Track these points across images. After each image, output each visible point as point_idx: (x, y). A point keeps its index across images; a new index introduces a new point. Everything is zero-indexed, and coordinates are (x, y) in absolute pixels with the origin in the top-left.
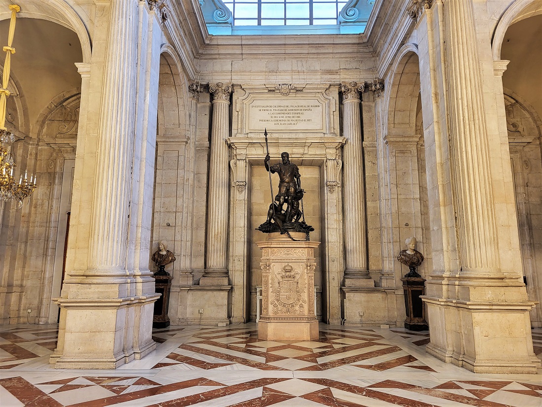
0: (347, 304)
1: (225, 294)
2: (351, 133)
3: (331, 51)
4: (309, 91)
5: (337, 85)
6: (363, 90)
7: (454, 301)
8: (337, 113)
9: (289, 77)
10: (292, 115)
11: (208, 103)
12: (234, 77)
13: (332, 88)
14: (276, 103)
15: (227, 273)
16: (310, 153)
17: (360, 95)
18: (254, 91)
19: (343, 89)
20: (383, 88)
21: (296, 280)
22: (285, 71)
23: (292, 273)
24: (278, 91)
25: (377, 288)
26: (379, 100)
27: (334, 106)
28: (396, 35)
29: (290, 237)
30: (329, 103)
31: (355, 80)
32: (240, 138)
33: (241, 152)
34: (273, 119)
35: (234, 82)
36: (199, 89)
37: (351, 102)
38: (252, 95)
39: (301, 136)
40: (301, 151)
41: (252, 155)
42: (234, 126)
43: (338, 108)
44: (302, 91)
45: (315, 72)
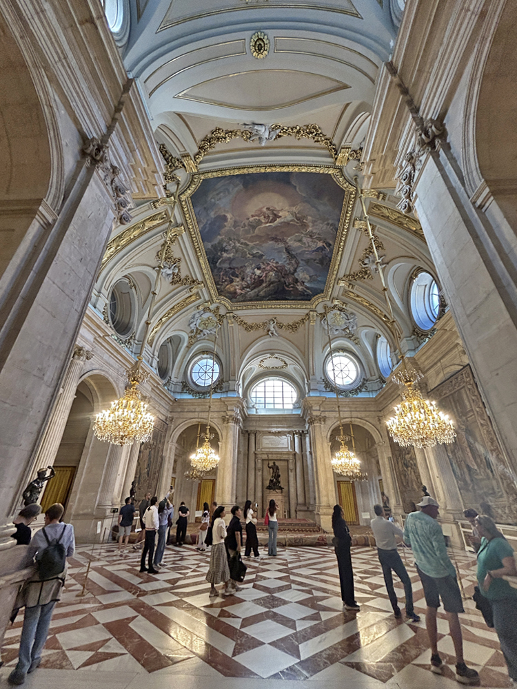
2: (297, 449)
3: (290, 420)
5: (292, 431)
9: (276, 428)
11: (247, 437)
14: (272, 438)
17: (300, 435)
19: (294, 433)
22: (274, 426)
24: (272, 433)
29: (276, 491)
30: (290, 437)
31: (298, 429)
32: (259, 451)
33: (259, 456)
35: (257, 430)
36: (245, 432)
37: (297, 437)
38: (263, 434)
39: (280, 450)
40: (280, 456)
41: (263, 457)
42: (257, 446)
44: (280, 433)
45: (284, 427)
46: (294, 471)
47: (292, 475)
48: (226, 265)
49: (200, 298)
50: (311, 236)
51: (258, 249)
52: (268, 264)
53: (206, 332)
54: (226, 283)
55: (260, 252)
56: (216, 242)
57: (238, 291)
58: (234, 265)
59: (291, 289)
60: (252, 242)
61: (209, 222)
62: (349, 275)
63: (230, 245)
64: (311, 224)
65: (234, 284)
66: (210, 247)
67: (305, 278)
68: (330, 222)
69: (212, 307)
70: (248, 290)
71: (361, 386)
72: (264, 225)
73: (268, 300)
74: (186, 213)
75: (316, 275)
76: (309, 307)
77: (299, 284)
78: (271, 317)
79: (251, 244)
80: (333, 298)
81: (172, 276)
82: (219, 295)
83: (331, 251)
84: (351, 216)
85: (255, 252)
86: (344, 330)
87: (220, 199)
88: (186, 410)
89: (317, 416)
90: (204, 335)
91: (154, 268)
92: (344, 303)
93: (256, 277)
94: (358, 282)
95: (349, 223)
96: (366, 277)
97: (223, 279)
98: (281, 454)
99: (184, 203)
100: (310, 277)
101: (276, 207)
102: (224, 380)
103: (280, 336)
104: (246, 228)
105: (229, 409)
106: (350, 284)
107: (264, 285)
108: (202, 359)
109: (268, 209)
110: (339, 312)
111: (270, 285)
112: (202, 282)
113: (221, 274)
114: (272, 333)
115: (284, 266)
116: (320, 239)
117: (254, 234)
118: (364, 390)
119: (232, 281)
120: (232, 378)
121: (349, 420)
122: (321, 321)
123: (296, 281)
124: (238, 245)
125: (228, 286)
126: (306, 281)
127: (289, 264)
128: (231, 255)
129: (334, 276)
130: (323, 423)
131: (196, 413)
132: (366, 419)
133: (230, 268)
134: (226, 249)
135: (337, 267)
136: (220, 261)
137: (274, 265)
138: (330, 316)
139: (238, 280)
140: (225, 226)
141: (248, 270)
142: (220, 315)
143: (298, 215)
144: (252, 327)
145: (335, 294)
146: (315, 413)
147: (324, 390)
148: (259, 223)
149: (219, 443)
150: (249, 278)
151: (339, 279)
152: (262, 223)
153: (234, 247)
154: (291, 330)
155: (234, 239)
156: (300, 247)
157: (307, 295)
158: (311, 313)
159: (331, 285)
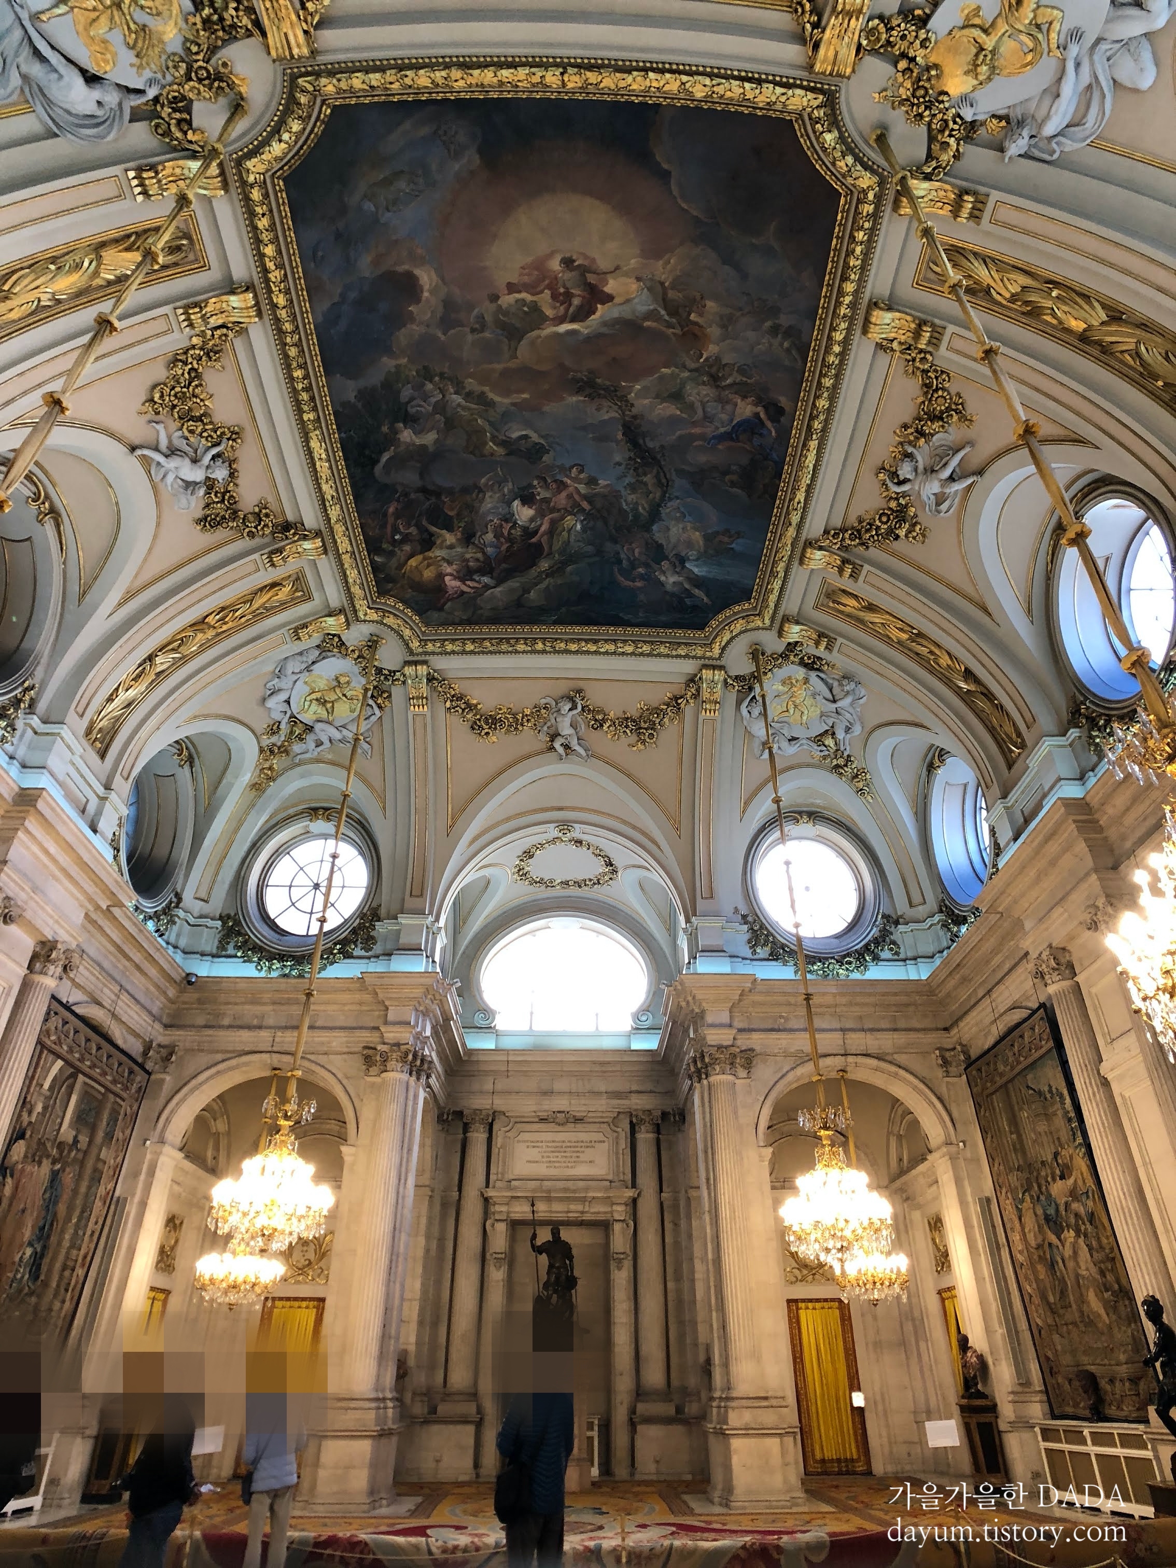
1: (471, 1429)
2: (646, 1181)
3: (619, 1069)
4: (591, 1120)
5: (627, 1113)
6: (660, 1121)
8: (628, 1152)
9: (566, 1102)
10: (569, 1155)
11: (460, 1137)
12: (496, 1102)
13: (621, 1116)
14: (549, 1136)
15: (475, 1395)
17: (658, 1130)
18: (522, 1121)
19: (634, 1120)
22: (561, 1094)
24: (551, 1121)
25: (678, 1419)
27: (624, 1144)
30: (617, 1138)
31: (649, 1107)
32: (500, 1190)
33: (500, 1209)
34: (546, 1160)
35: (496, 1108)
36: (450, 1118)
37: (645, 1137)
38: (518, 1125)
39: (580, 1185)
40: (580, 1208)
41: (514, 1213)
42: (493, 1170)
43: (629, 1144)
44: (582, 1120)
45: (599, 1093)
46: (628, 1264)
47: (621, 1278)
48: (409, 478)
49: (308, 597)
50: (715, 380)
51: (528, 424)
52: (562, 486)
53: (324, 732)
54: (407, 548)
55: (535, 438)
56: (374, 378)
57: (451, 583)
58: (440, 480)
59: (639, 584)
60: (506, 393)
61: (353, 295)
62: (843, 530)
63: (425, 398)
64: (714, 331)
65: (437, 553)
66: (351, 396)
67: (690, 544)
68: (784, 320)
69: (355, 636)
70: (486, 580)
71: (877, 941)
72: (549, 330)
73: (555, 623)
74: (265, 236)
75: (727, 532)
76: (699, 652)
77: (665, 564)
78: (563, 688)
79: (502, 401)
80: (786, 619)
81: (202, 492)
82: (382, 592)
83: (784, 436)
84: (856, 293)
85: (515, 435)
86: (818, 740)
87: (395, 202)
88: (226, 1022)
89: (720, 1047)
90: (319, 744)
91: (133, 449)
92: (821, 635)
93: (517, 532)
94: (874, 553)
95: (851, 320)
96: (902, 533)
97: (396, 530)
98: (583, 1200)
99: (256, 194)
100: (708, 538)
101: (595, 254)
102: (383, 912)
103: (592, 754)
104: (487, 334)
105: (391, 1017)
106: (845, 561)
107: (544, 565)
108: (307, 836)
109: (568, 262)
110: (801, 672)
111: (564, 564)
112: (318, 534)
113: (391, 510)
114: (567, 747)
115: (617, 495)
116: (743, 390)
117: (513, 364)
118: (886, 954)
119: (427, 543)
120: (410, 903)
121: (838, 1062)
122: (739, 703)
123: (657, 553)
124: (458, 399)
125: (413, 562)
126: (693, 554)
127: (633, 488)
128: (429, 438)
129: (791, 532)
130: (742, 1073)
131: (265, 1034)
132: (901, 1058)
133: (423, 490)
134: (412, 410)
135: (801, 496)
136: (385, 457)
137: (582, 488)
138: (772, 685)
139: (449, 538)
140: (411, 318)
141: (489, 503)
142: (379, 671)
143: (671, 294)
144: (493, 722)
145: (791, 605)
146: (714, 1037)
147: (748, 953)
148: (535, 317)
149: (344, 1149)
150: (489, 537)
151: (809, 544)
152: (543, 318)
153: (441, 408)
154: (633, 738)
155: (442, 375)
156: (673, 421)
157: (695, 608)
158: (707, 674)
159: (781, 567)
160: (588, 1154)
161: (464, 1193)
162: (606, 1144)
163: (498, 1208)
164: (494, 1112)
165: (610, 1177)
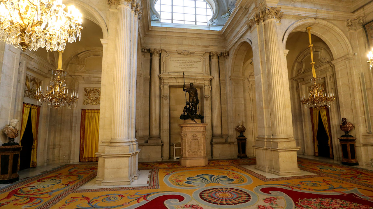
0: (214, 149)
1: (160, 147)
2: (215, 74)
3: (206, 37)
4: (196, 54)
5: (208, 52)
6: (220, 55)
7: (271, 148)
8: (209, 65)
9: (187, 48)
10: (188, 65)
11: (149, 58)
12: (162, 46)
13: (206, 54)
14: (182, 59)
15: (160, 137)
16: (197, 82)
18: (171, 53)
19: (211, 54)
20: (228, 55)
21: (198, 140)
22: (186, 45)
23: (196, 138)
24: (182, 54)
25: (226, 143)
26: (227, 60)
27: (207, 62)
28: (238, 33)
29: (195, 121)
30: (205, 60)
31: (216, 51)
32: (165, 75)
33: (166, 81)
34: (180, 66)
35: (162, 48)
36: (145, 51)
37: (214, 60)
38: (170, 55)
39: (193, 74)
41: (170, 83)
42: (162, 69)
43: (209, 63)
44: (193, 54)
45: (199, 46)
46: (209, 99)
47: (207, 103)
98: (195, 79)
130: (277, 21)
146: (270, 4)
160: (195, 65)
161: (152, 76)
162: (201, 62)
163: (164, 81)
164: (162, 50)
165: (203, 73)
